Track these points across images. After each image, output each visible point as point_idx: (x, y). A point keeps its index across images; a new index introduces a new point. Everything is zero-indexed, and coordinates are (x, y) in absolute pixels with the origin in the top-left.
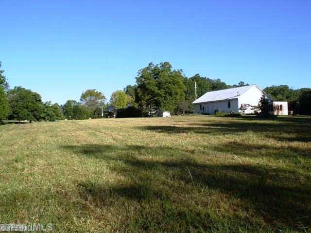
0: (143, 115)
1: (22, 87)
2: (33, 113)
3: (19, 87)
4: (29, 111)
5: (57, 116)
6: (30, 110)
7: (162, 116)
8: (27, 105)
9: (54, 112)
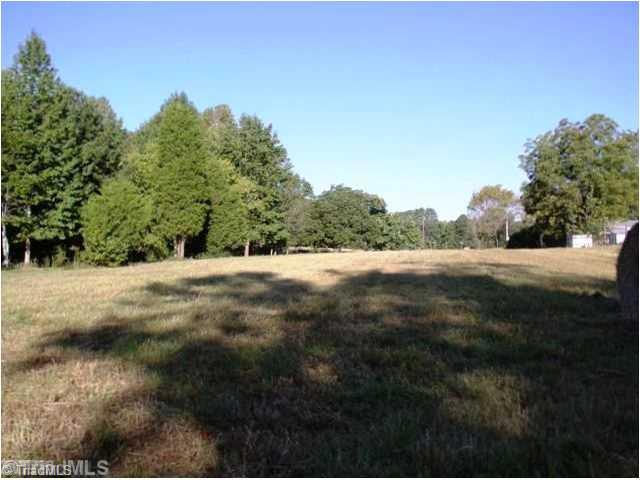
0: (542, 243)
1: (344, 186)
2: (362, 237)
3: (340, 186)
4: (353, 232)
5: (411, 241)
6: (356, 230)
7: (571, 245)
8: (349, 221)
9: (403, 232)
